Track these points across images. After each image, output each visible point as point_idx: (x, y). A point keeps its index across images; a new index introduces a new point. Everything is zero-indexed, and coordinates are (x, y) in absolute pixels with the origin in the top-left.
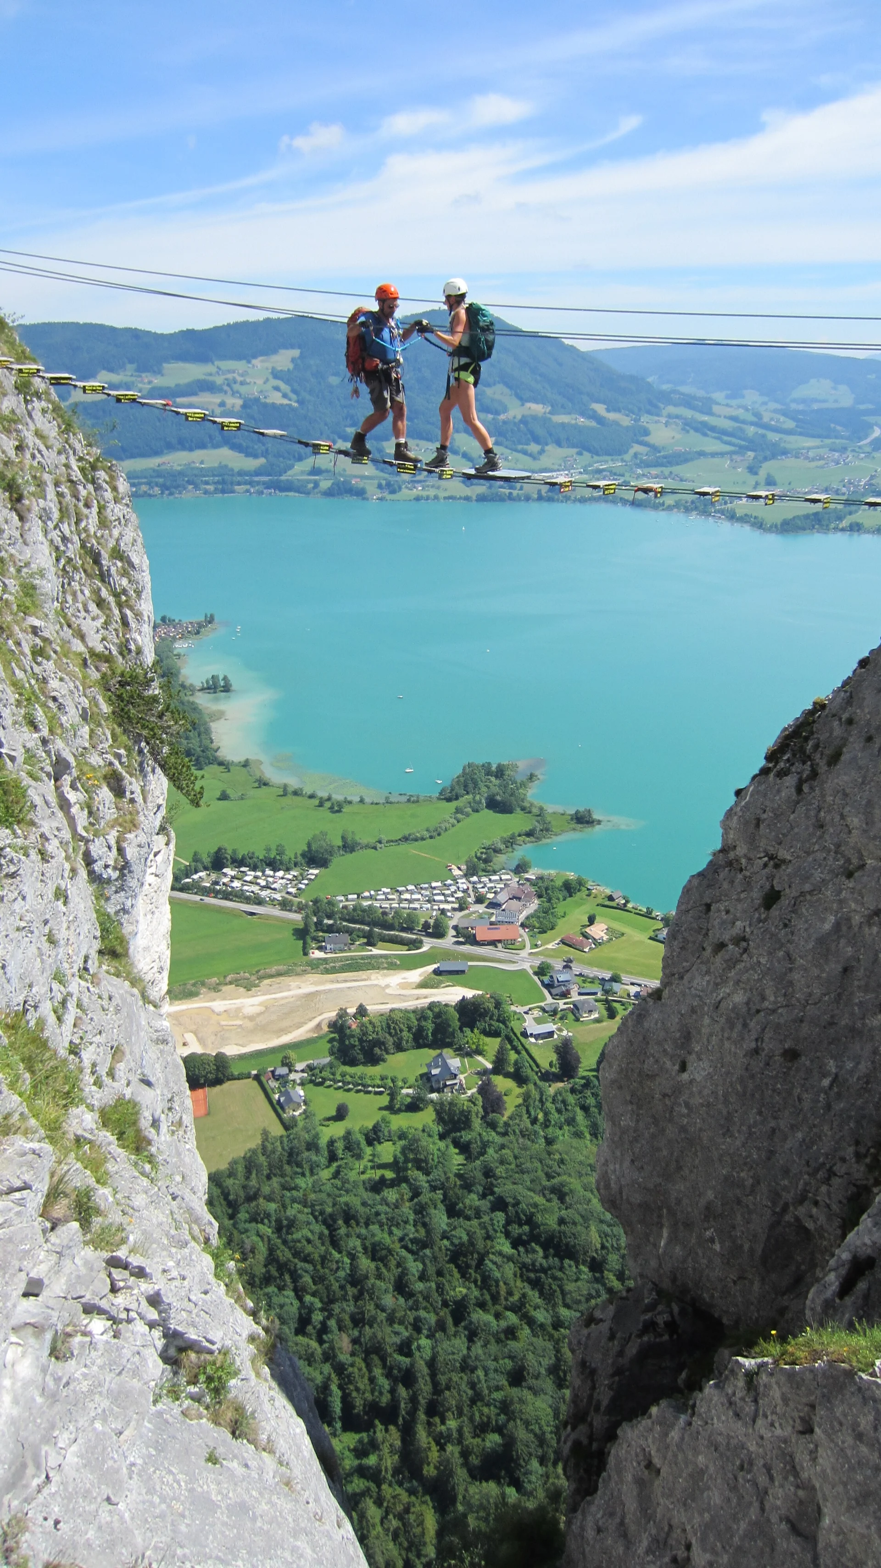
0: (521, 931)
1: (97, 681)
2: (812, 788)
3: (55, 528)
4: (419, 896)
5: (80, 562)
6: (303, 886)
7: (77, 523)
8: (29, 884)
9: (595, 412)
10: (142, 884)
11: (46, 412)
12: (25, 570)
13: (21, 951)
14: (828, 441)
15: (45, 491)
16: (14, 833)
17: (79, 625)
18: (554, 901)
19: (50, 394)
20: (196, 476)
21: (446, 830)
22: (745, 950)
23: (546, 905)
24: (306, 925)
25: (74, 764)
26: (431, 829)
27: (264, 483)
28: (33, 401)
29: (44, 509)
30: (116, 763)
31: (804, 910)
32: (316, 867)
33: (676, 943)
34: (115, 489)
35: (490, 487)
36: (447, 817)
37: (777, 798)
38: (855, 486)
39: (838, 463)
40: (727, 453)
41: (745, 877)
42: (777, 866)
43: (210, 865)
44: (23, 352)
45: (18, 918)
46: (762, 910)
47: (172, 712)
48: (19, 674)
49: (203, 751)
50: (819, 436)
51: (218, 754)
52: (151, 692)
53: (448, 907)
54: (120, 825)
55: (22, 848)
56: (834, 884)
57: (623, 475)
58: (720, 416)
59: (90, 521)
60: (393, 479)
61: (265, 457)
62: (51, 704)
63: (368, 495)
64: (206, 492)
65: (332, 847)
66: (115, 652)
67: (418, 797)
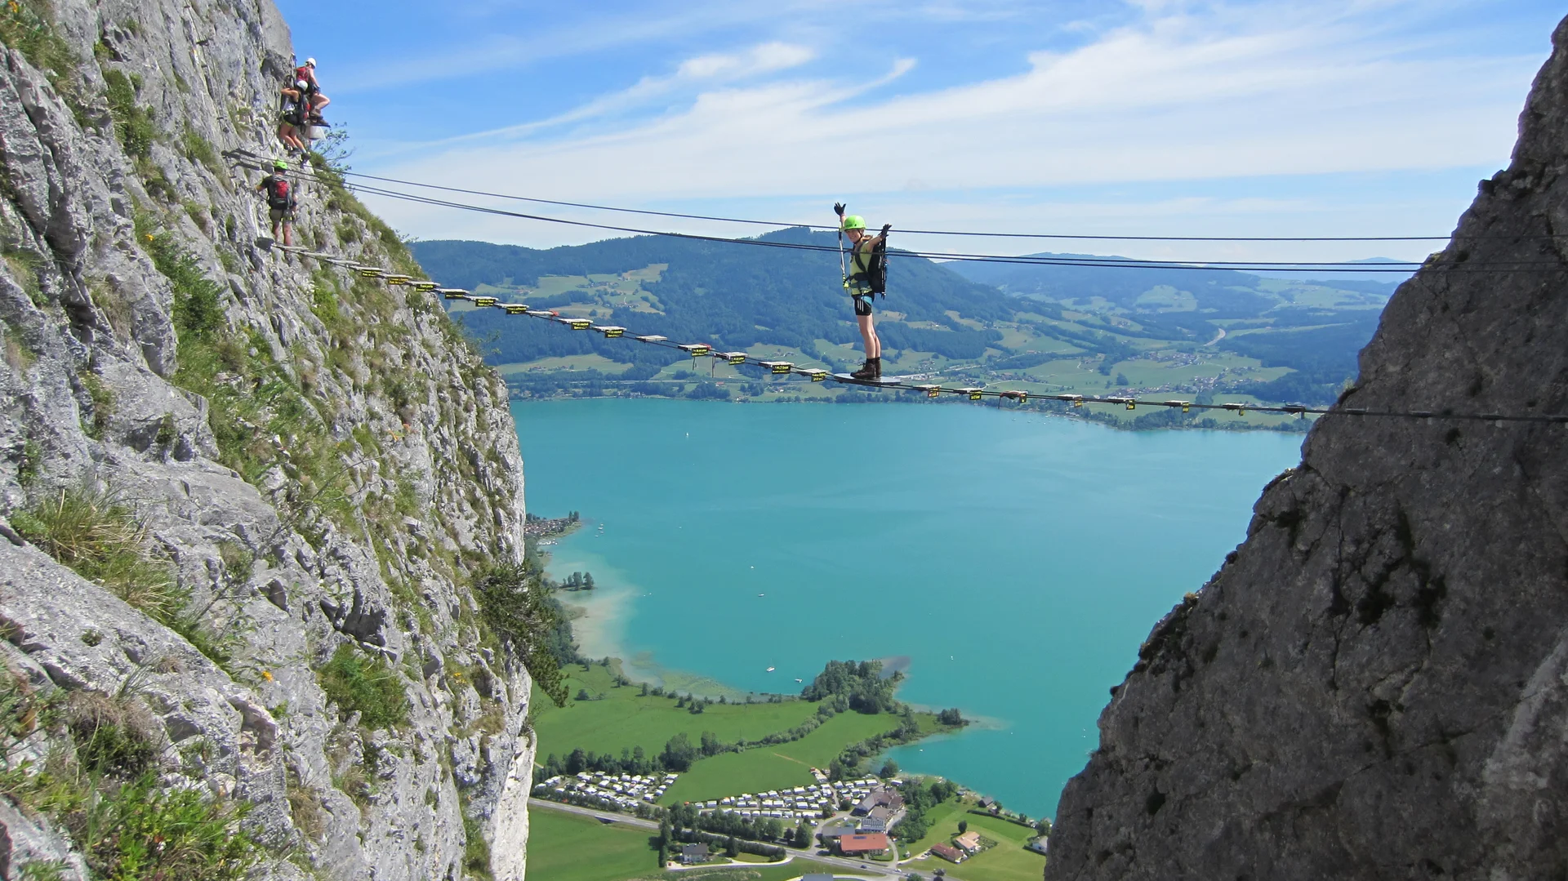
0: (889, 841)
1: (468, 580)
2: (1189, 686)
3: (435, 431)
4: (781, 803)
5: (457, 463)
6: (661, 792)
7: (456, 426)
8: (402, 787)
9: (949, 318)
10: (503, 789)
11: (433, 323)
12: (405, 471)
13: (390, 858)
14: (1175, 343)
15: (428, 396)
16: (391, 733)
17: (452, 524)
18: (923, 807)
19: (438, 307)
20: (566, 380)
21: (809, 731)
22: (1132, 859)
23: (914, 811)
24: (663, 833)
25: (442, 662)
26: (794, 730)
27: (631, 386)
28: (422, 314)
29: (426, 413)
30: (484, 661)
31: (1191, 815)
32: (674, 772)
33: (1058, 851)
34: (494, 394)
35: (849, 389)
36: (810, 717)
37: (1154, 695)
38: (1205, 385)
39: (1186, 363)
40: (1078, 355)
41: (1127, 780)
42: (1159, 768)
43: (565, 769)
44: (415, 270)
45: (389, 822)
46: (1147, 815)
47: (540, 611)
48: (394, 572)
49: (562, 650)
50: (1166, 338)
51: (578, 652)
52: (520, 590)
53: (811, 814)
54: (485, 726)
55: (397, 749)
56: (1220, 786)
57: (978, 377)
58: (1069, 321)
59: (469, 424)
60: (755, 382)
61: (633, 362)
62: (423, 602)
63: (731, 397)
64: (575, 395)
65: (691, 749)
66: (486, 551)
67: (780, 696)
